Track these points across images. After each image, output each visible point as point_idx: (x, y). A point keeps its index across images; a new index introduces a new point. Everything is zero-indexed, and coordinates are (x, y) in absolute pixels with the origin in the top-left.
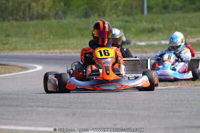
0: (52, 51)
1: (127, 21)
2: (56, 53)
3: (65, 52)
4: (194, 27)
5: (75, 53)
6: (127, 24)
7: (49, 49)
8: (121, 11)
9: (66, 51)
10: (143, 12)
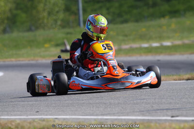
0: (9, 60)
1: (68, 33)
2: (13, 61)
3: (19, 61)
4: (126, 36)
5: (29, 60)
6: (69, 36)
7: (6, 58)
8: (60, 25)
9: (21, 59)
10: (79, 24)
